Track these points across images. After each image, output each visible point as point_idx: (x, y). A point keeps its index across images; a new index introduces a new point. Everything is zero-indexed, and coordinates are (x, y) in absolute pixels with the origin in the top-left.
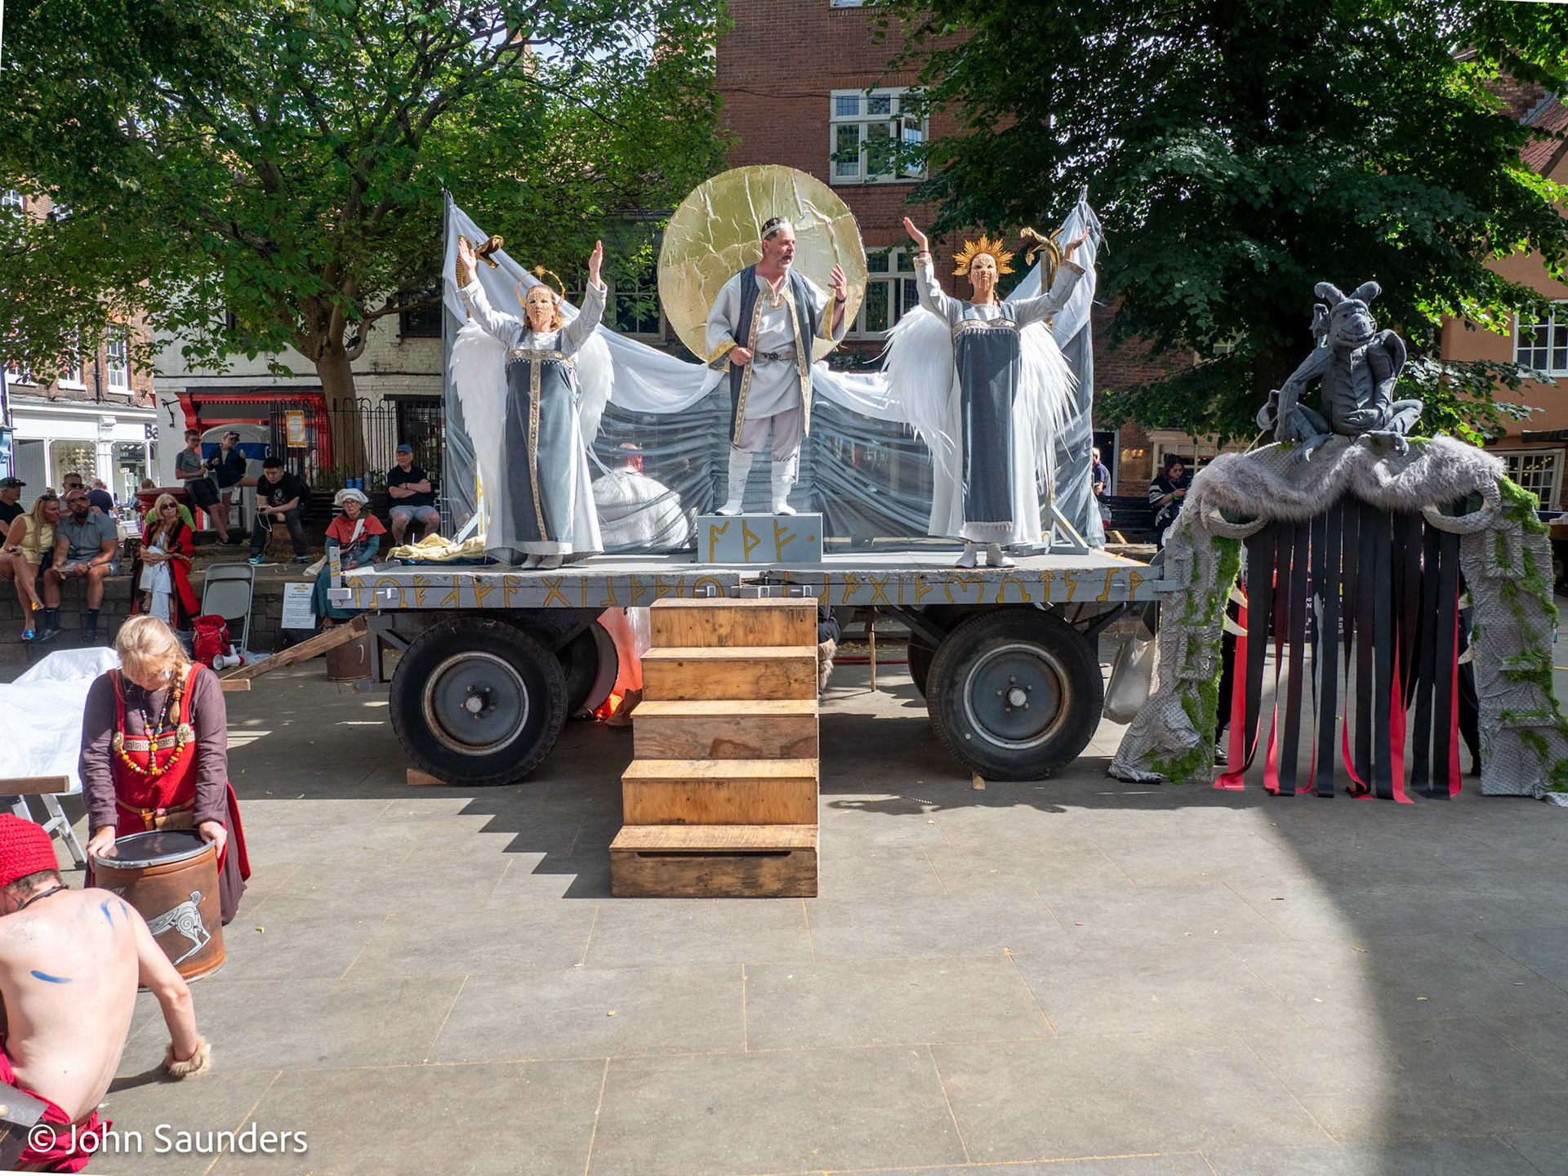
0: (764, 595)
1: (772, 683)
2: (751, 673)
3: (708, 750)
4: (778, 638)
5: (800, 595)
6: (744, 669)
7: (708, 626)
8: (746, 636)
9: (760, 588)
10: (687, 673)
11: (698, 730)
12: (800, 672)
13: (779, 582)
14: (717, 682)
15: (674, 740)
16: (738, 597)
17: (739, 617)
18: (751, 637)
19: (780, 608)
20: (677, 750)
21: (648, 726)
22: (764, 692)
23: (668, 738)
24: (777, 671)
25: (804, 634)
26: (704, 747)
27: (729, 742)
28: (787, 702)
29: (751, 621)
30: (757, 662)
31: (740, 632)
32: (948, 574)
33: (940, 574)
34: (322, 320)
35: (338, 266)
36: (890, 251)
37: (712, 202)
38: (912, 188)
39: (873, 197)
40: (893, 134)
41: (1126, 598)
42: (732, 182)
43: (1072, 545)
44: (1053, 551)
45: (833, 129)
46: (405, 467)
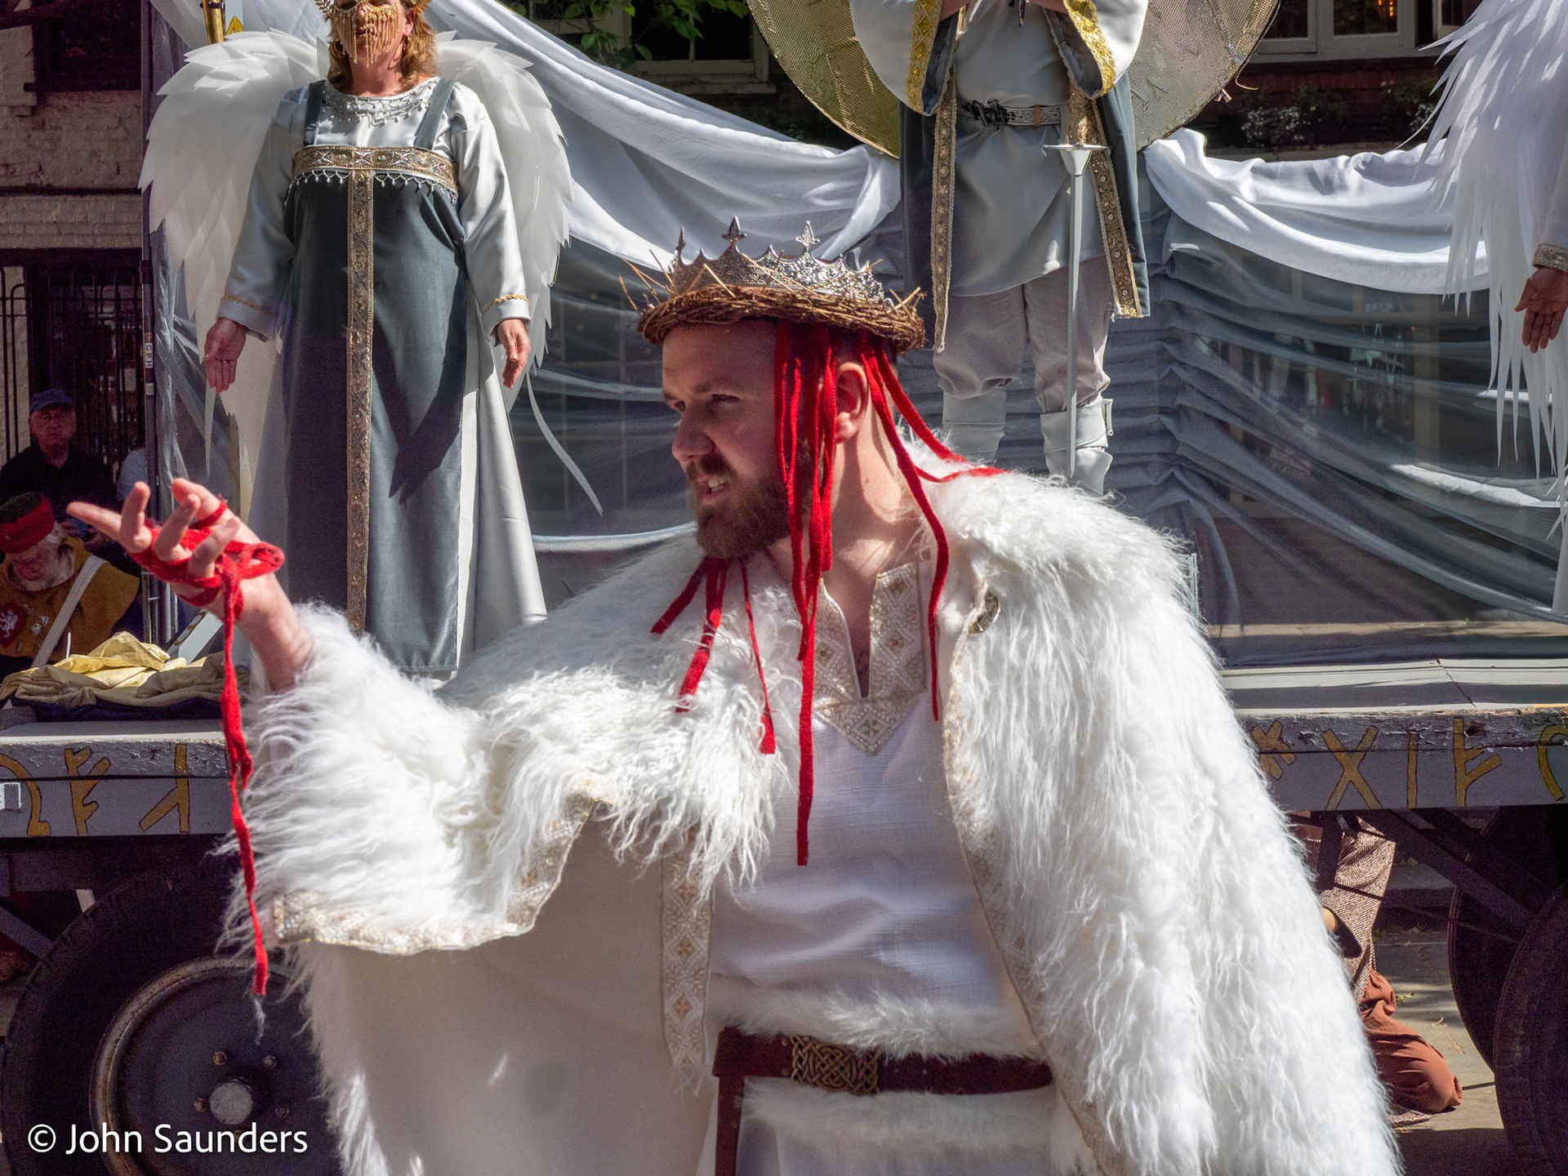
32: (1547, 719)
33: (1524, 720)
46: (56, 451)
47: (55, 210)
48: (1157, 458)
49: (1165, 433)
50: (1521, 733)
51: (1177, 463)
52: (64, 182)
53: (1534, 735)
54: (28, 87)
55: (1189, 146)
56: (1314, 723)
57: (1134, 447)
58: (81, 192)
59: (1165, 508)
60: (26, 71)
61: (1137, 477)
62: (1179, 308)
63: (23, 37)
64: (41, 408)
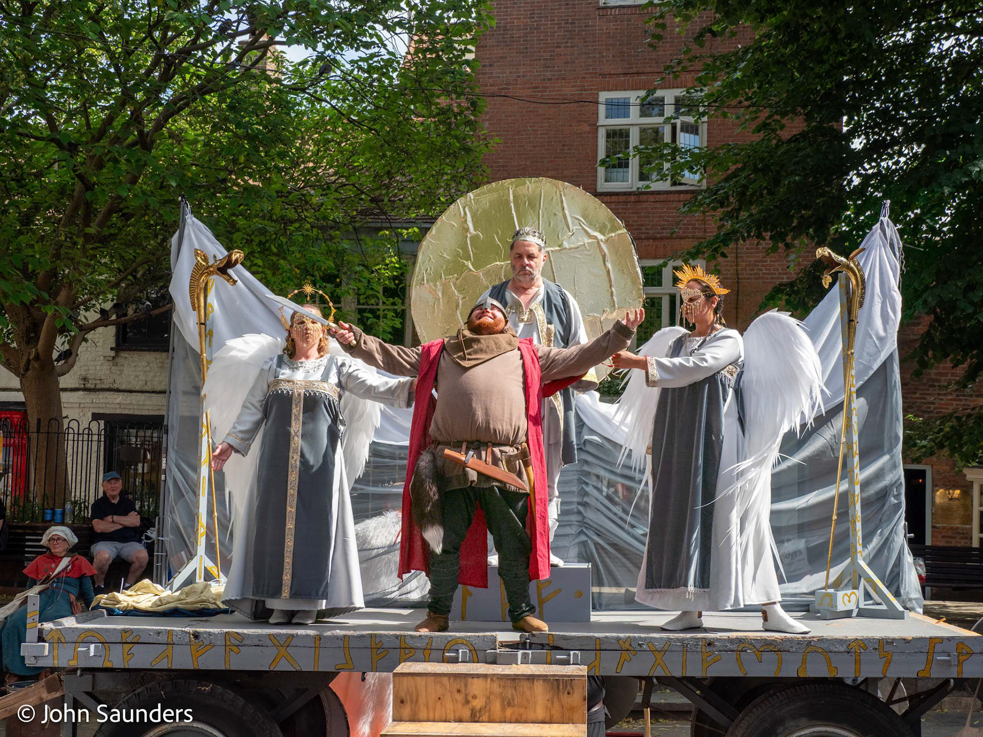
0: (525, 661)
4: (540, 713)
5: (566, 662)
7: (460, 697)
8: (503, 709)
9: (520, 653)
13: (542, 646)
16: (494, 662)
17: (496, 688)
18: (509, 712)
19: (544, 678)
25: (572, 709)
29: (509, 693)
31: (497, 706)
32: (740, 641)
33: (731, 640)
34: (31, 333)
35: (53, 273)
36: (665, 265)
37: (472, 217)
38: (688, 196)
39: (644, 205)
40: (667, 139)
41: (953, 673)
42: (495, 195)
43: (884, 607)
44: (862, 614)
45: (602, 133)
46: (114, 497)
47: (119, 398)
48: (575, 523)
49: (579, 513)
50: (730, 646)
51: (585, 526)
52: (123, 387)
53: (734, 647)
54: (112, 349)
55: (592, 397)
56: (645, 639)
57: (566, 518)
58: (131, 391)
59: (579, 543)
60: (112, 342)
61: (568, 530)
62: (586, 462)
63: (112, 330)
64: (107, 480)
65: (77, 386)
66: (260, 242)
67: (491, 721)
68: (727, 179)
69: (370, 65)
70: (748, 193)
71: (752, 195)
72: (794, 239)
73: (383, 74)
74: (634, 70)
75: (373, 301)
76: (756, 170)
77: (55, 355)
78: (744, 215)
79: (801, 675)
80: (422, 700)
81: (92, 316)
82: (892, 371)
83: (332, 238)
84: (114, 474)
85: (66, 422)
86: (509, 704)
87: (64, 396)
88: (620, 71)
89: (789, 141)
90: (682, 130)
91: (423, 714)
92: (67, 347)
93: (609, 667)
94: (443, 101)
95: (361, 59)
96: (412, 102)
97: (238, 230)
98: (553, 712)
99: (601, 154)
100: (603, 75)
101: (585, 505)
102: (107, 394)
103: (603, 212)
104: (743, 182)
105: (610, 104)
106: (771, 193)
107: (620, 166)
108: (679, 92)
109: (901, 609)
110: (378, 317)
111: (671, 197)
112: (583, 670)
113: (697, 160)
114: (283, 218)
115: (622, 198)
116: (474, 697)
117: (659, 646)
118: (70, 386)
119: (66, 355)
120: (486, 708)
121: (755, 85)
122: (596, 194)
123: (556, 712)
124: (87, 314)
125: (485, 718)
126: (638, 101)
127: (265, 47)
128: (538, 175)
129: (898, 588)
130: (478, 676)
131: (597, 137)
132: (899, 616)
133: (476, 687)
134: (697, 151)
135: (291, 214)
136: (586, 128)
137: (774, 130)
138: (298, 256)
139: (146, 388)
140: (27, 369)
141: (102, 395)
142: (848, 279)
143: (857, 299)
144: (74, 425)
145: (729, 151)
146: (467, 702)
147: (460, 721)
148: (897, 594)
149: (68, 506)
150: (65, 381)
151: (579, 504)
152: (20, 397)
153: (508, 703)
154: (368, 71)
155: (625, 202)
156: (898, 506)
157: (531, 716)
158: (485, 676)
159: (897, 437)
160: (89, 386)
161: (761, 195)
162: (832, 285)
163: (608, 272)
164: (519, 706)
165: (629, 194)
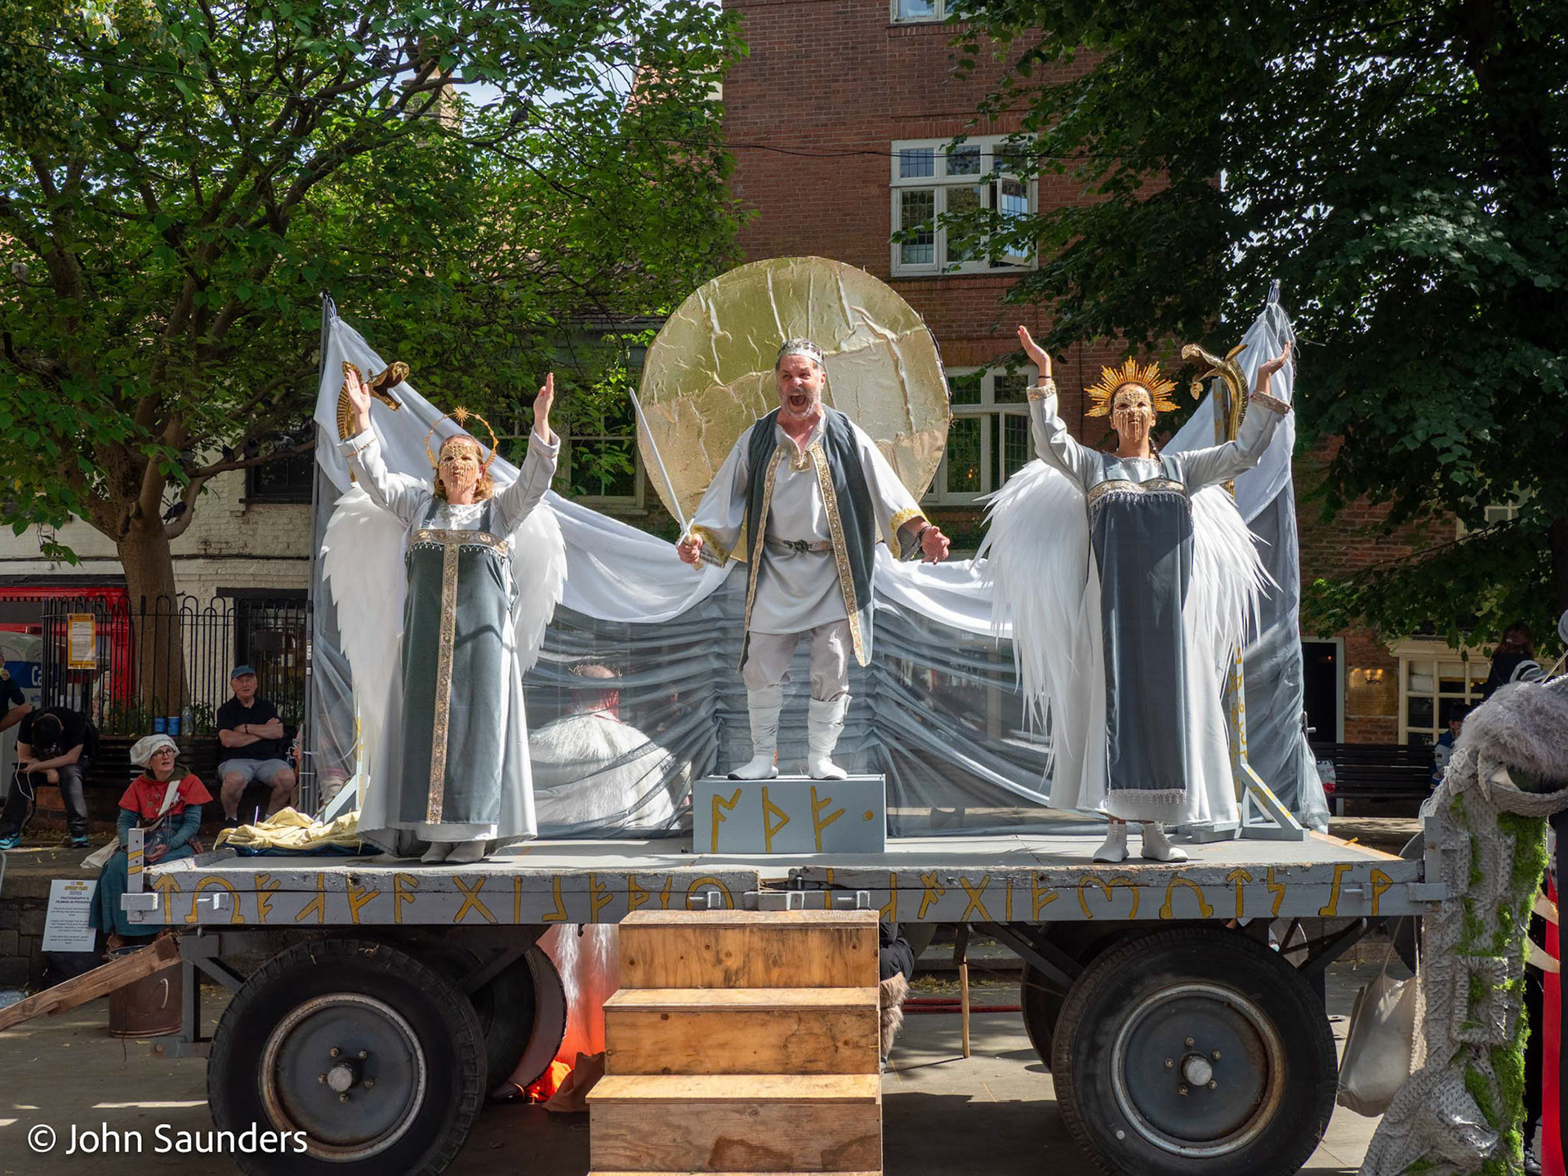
0: (796, 905)
1: (809, 1047)
2: (773, 1033)
3: (708, 1156)
4: (817, 974)
5: (851, 906)
6: (764, 1024)
7: (709, 956)
8: (768, 970)
9: (789, 895)
10: (676, 1030)
11: (692, 1123)
12: (852, 1029)
13: (819, 885)
14: (723, 1046)
15: (654, 1140)
16: (755, 909)
17: (757, 941)
18: (775, 974)
19: (821, 927)
20: (659, 1155)
21: (613, 1116)
22: (796, 1061)
23: (645, 1137)
24: (817, 1027)
25: (859, 968)
26: (701, 1150)
27: (742, 1142)
28: (832, 1079)
29: (775, 947)
30: (785, 1012)
31: (758, 966)
32: (1083, 873)
33: (1070, 873)
34: (130, 478)
35: (157, 400)
36: (982, 373)
37: (718, 311)
38: (1014, 280)
39: (955, 294)
40: (985, 203)
41: (1367, 910)
42: (748, 282)
43: (1276, 825)
44: (1248, 834)
45: (896, 198)
46: (247, 700)
47: (253, 567)
48: (863, 721)
49: (869, 707)
50: (1069, 880)
51: (877, 725)
52: (257, 552)
53: (1077, 881)
54: (241, 501)
56: (955, 873)
58: (268, 558)
59: (868, 749)
60: (241, 492)
61: (854, 732)
63: (240, 475)
64: (238, 676)
65: (195, 552)
66: (436, 353)
67: (751, 985)
68: (1064, 257)
69: (578, 110)
70: (1093, 276)
71: (1098, 278)
72: (1156, 337)
73: (598, 122)
74: (939, 111)
75: (590, 430)
76: (1103, 242)
77: (163, 510)
78: (1088, 304)
79: (1165, 917)
80: (658, 961)
81: (214, 457)
82: (1286, 510)
83: (533, 345)
84: (246, 668)
85: (180, 600)
86: (775, 963)
87: (178, 567)
88: (918, 112)
89: (1148, 203)
90: (1004, 192)
91: (660, 979)
92: (178, 500)
93: (909, 910)
94: (679, 158)
95: (569, 103)
96: (637, 159)
97: (406, 337)
98: (834, 972)
99: (896, 226)
100: (896, 118)
101: (876, 697)
102: (236, 562)
103: (895, 301)
104: (1086, 259)
105: (905, 155)
106: (1123, 274)
107: (922, 241)
108: (999, 140)
109: (1298, 827)
110: (598, 453)
111: (991, 283)
112: (873, 916)
113: (1024, 231)
114: (466, 319)
115: (924, 285)
116: (729, 955)
117: (974, 882)
118: (185, 552)
119: (178, 510)
120: (745, 967)
121: (1102, 130)
122: (889, 280)
123: (838, 974)
124: (206, 454)
125: (742, 982)
126: (944, 151)
127: (437, 87)
128: (805, 255)
129: (1295, 799)
130: (733, 927)
131: (890, 202)
132: (1297, 837)
133: (731, 941)
134: (1024, 219)
135: (477, 313)
136: (874, 190)
137: (1127, 189)
138: (487, 370)
139: (288, 553)
140: (126, 530)
141: (229, 563)
142: (1225, 387)
143: (1237, 414)
144: (190, 603)
145: (1067, 217)
146: (719, 961)
147: (710, 986)
148: (1294, 808)
149: (186, 713)
150: (177, 546)
151: (868, 695)
152: (117, 568)
153: (773, 962)
154: (577, 118)
155: (930, 291)
156: (1296, 689)
157: (805, 978)
158: (742, 926)
159: (1293, 598)
160: (210, 551)
161: (1112, 276)
162: (1203, 395)
163: (902, 383)
164: (788, 965)
165: (934, 279)
